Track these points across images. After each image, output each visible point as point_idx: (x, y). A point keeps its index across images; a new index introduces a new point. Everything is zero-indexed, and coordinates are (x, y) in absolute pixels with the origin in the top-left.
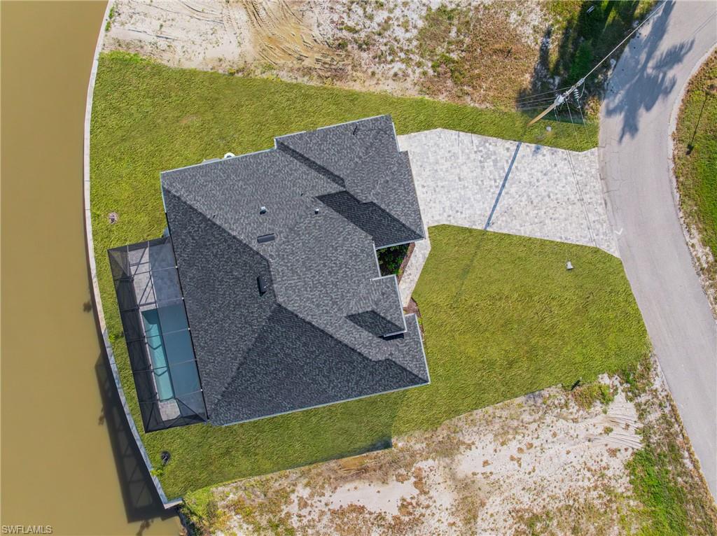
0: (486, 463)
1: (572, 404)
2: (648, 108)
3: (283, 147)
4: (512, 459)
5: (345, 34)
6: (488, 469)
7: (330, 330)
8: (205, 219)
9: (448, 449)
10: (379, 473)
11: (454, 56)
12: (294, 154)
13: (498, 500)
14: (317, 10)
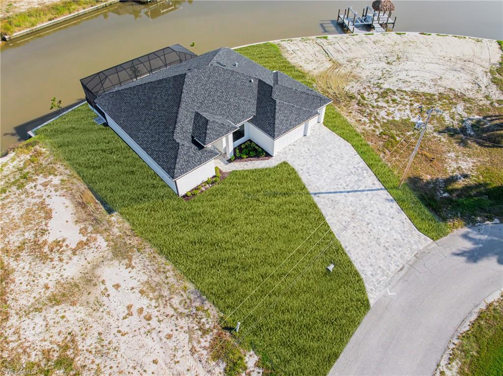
0: (117, 286)
2: (500, 262)
4: (129, 307)
5: (359, 96)
6: (112, 291)
9: (120, 251)
13: (81, 315)
14: (359, 84)
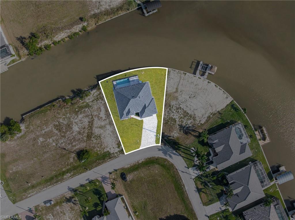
0: (108, 129)
1: (117, 142)
2: (162, 153)
3: (153, 98)
4: (109, 133)
5: (172, 106)
6: (107, 129)
7: (127, 106)
8: (142, 89)
10: (106, 114)
11: (169, 123)
12: (152, 100)
13: (103, 132)
14: (175, 102)
